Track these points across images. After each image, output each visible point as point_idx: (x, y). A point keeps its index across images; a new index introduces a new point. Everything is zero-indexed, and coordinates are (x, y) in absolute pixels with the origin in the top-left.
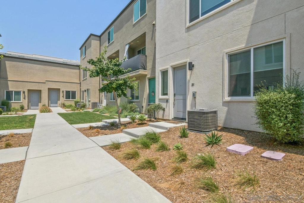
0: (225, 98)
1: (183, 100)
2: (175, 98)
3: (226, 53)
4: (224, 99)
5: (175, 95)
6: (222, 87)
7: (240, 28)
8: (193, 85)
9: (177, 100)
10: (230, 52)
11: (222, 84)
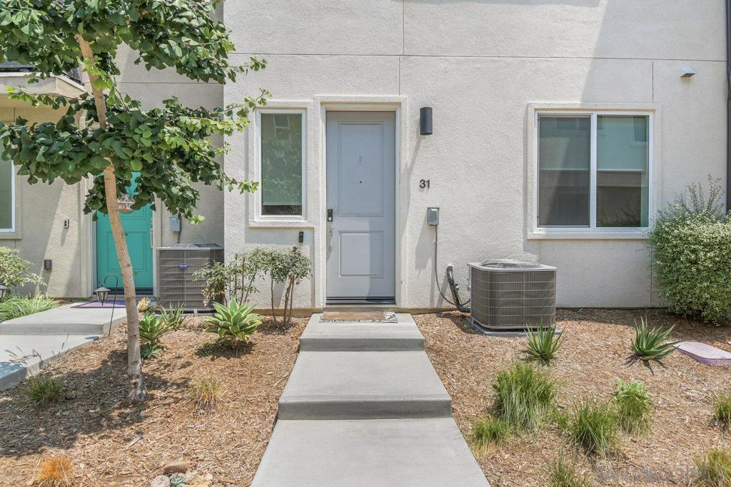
0: (532, 231)
1: (370, 232)
2: (333, 225)
3: (536, 110)
4: (529, 233)
5: (330, 213)
6: (521, 198)
7: (567, 55)
8: (424, 184)
9: (340, 232)
10: (543, 109)
11: (521, 191)
